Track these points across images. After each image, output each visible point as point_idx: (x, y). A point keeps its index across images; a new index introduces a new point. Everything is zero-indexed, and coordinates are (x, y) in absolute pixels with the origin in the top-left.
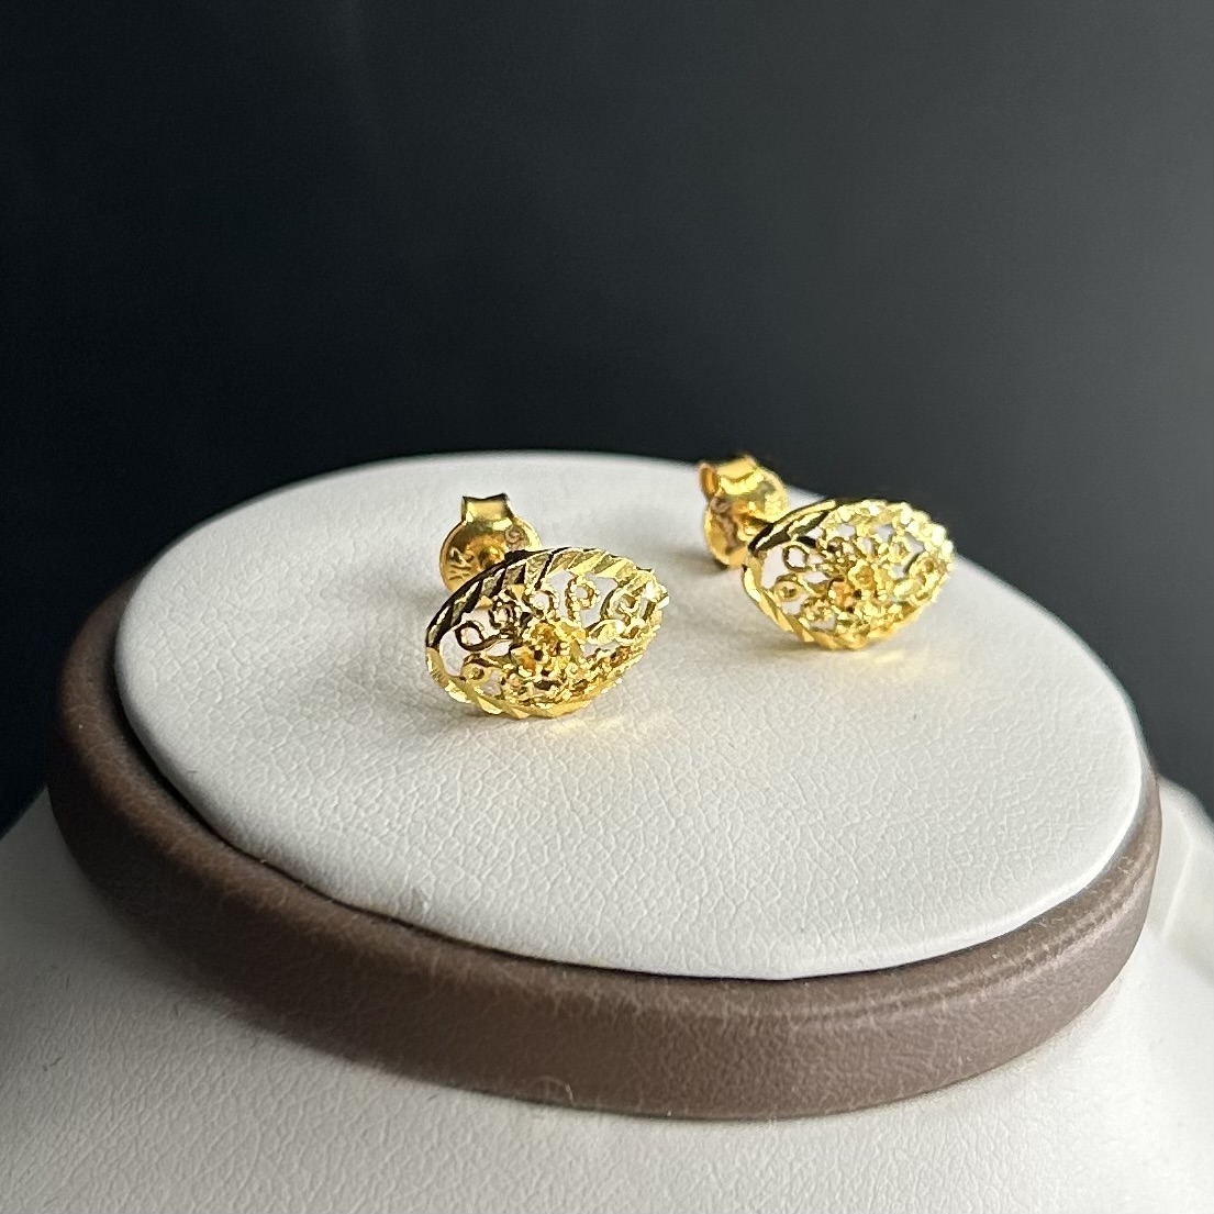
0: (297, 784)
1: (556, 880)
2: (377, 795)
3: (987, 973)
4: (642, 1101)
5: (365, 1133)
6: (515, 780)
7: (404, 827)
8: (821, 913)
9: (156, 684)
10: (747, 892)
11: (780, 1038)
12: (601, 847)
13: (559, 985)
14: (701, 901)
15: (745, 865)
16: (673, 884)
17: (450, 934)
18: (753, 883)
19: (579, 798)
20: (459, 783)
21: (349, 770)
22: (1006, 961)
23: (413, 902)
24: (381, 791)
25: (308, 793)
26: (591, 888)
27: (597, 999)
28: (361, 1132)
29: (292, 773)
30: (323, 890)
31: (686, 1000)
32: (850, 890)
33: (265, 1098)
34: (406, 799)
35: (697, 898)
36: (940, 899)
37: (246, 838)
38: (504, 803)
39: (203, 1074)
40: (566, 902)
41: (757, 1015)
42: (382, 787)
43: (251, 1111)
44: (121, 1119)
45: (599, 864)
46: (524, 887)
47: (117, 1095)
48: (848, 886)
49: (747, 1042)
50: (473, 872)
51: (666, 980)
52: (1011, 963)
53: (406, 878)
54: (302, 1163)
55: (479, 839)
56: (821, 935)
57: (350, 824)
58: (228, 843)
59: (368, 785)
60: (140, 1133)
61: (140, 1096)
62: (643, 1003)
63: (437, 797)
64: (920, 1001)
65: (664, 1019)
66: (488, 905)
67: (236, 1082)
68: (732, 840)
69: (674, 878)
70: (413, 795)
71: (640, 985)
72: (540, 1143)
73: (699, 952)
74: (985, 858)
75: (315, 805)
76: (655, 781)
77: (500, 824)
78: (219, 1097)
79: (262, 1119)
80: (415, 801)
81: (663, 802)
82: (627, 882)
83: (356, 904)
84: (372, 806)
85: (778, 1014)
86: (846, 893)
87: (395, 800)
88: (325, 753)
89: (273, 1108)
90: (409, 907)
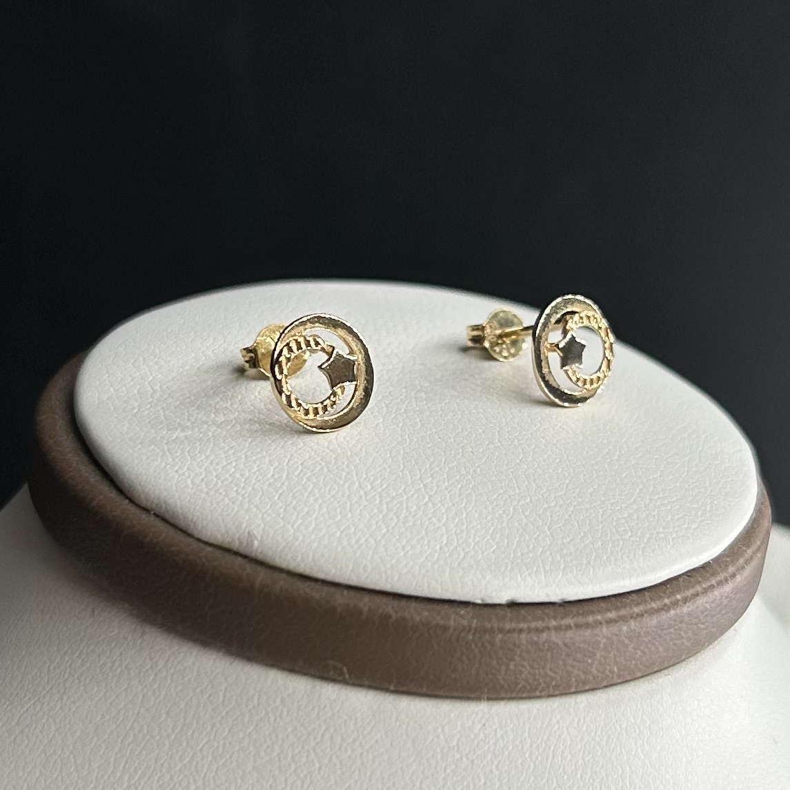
0: (179, 463)
1: (344, 530)
2: (231, 472)
3: (636, 610)
4: (395, 681)
5: (210, 696)
6: (323, 467)
7: (246, 493)
8: (522, 561)
9: (97, 401)
10: (473, 544)
11: (490, 642)
12: (376, 511)
13: (341, 599)
14: (441, 548)
15: (473, 527)
16: (422, 538)
17: (272, 563)
18: (477, 539)
19: (365, 479)
20: (286, 467)
21: (214, 456)
22: (650, 604)
23: (247, 541)
24: (233, 470)
25: (185, 469)
26: (367, 536)
27: (366, 610)
28: (208, 695)
29: (177, 457)
30: (190, 531)
31: (426, 613)
32: (543, 547)
33: (147, 670)
34: (250, 475)
35: (438, 547)
36: (605, 558)
37: (143, 496)
38: (315, 480)
39: (108, 654)
40: (349, 544)
41: (474, 625)
42: (234, 467)
43: (137, 680)
44: (54, 682)
45: (374, 522)
46: (322, 534)
47: (52, 667)
48: (543, 545)
49: (467, 643)
50: (289, 523)
51: (414, 600)
52: (654, 605)
53: (244, 526)
54: (168, 714)
55: (295, 502)
56: (521, 576)
57: (211, 489)
58: (131, 501)
59: (226, 466)
60: (64, 693)
61: (67, 668)
62: (396, 612)
63: (270, 476)
64: (587, 625)
65: (410, 624)
66: (297, 543)
67: (128, 660)
68: (466, 511)
69: (424, 532)
70: (254, 473)
71: (396, 603)
72: (325, 707)
73: (437, 581)
74: (639, 534)
75: (189, 477)
76: (418, 472)
77: (310, 493)
78: (117, 669)
79: (144, 685)
80: (255, 477)
81: (422, 485)
82: (392, 534)
83: (211, 541)
84: (226, 479)
85: (488, 625)
86: (541, 549)
87: (242, 475)
88: (200, 445)
89: (151, 678)
90: (245, 545)
